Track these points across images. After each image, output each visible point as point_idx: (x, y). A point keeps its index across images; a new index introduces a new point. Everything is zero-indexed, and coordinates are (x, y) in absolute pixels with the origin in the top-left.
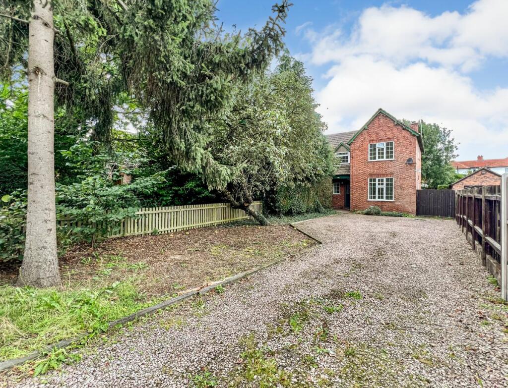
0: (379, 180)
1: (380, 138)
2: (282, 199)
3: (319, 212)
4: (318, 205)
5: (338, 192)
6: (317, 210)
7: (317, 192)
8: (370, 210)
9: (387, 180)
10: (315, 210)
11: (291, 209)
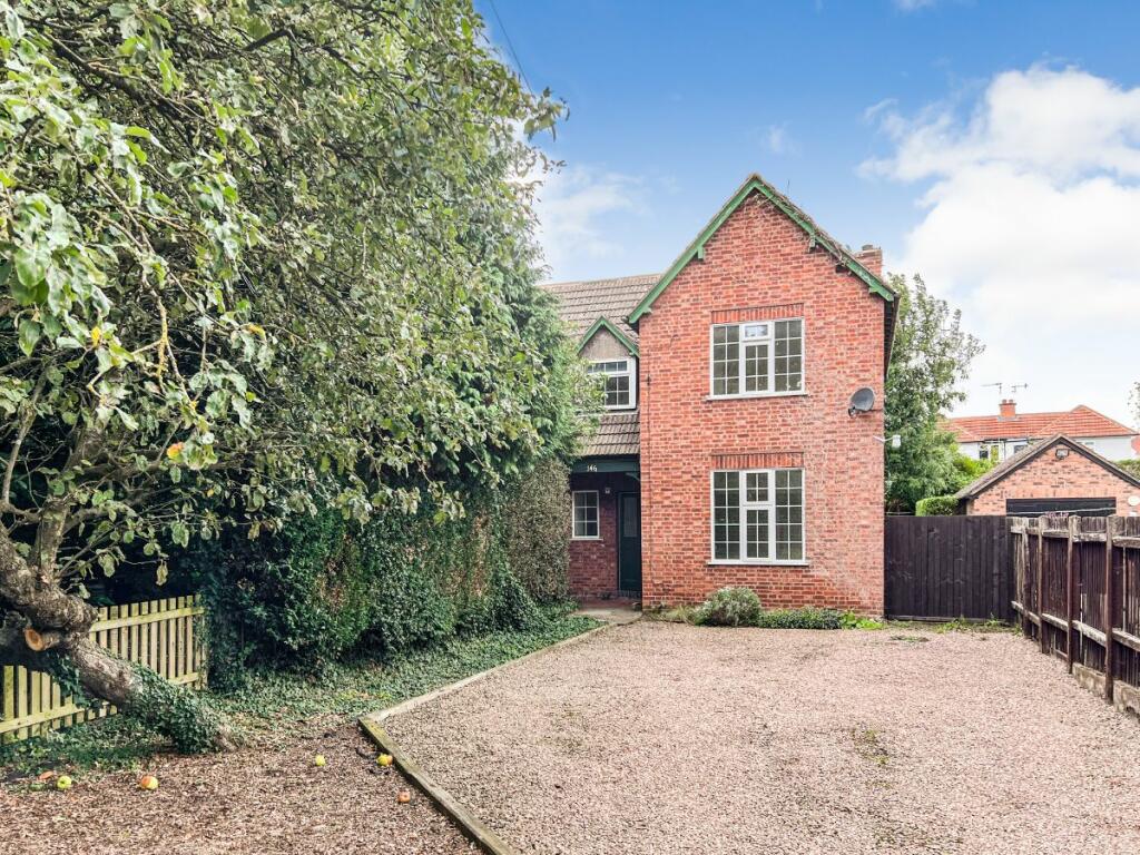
0: (751, 478)
1: (755, 303)
2: (320, 582)
3: (518, 628)
4: (511, 595)
5: (592, 530)
6: (506, 618)
7: (507, 534)
8: (719, 605)
9: (780, 477)
10: (499, 617)
11: (376, 630)
